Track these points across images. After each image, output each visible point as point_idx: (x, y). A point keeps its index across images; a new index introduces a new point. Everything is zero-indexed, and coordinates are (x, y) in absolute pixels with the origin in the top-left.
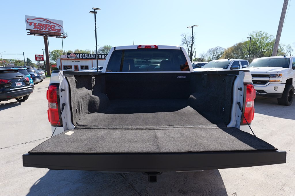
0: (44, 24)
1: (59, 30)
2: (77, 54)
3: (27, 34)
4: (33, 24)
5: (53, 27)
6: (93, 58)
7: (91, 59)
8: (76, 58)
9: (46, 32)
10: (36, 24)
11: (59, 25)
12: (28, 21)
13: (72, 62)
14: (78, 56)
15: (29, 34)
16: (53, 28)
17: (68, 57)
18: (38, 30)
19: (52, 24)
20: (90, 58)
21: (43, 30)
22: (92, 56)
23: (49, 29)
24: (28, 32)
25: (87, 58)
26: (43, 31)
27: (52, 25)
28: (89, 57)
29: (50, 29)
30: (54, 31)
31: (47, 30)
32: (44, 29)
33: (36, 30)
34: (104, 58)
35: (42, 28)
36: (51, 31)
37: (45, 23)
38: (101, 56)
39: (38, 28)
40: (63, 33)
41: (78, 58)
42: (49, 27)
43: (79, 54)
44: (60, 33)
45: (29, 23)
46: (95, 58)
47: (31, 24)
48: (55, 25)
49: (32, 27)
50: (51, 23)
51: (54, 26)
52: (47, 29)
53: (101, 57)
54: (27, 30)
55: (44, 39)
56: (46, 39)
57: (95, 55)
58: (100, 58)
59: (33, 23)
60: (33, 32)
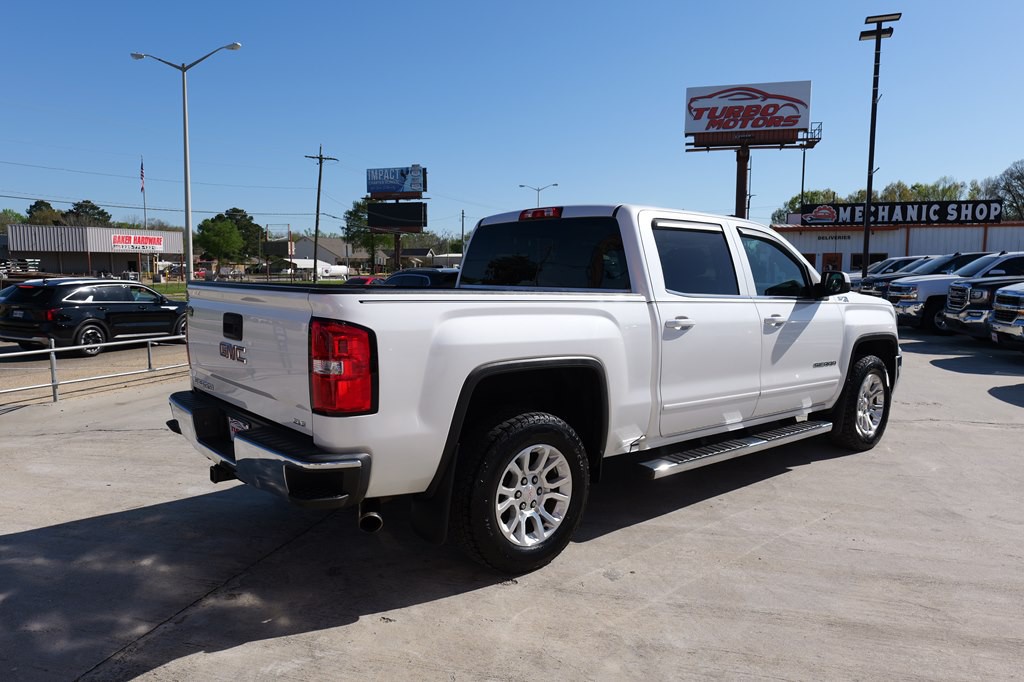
0: (741, 108)
1: (793, 120)
2: (841, 209)
3: (687, 151)
4: (706, 113)
5: (771, 110)
6: (912, 222)
7: (905, 223)
8: (836, 222)
9: (746, 132)
10: (715, 110)
11: (793, 102)
12: (692, 105)
13: (819, 238)
14: (845, 215)
15: (692, 147)
16: (769, 115)
17: (804, 222)
18: (721, 130)
19: (770, 101)
20: (900, 219)
21: (737, 129)
22: (912, 213)
23: (758, 119)
24: (687, 144)
25: (886, 219)
26: (736, 132)
27: (768, 107)
28: (898, 215)
29: (761, 122)
30: (772, 128)
31: (749, 128)
32: (740, 123)
33: (713, 133)
34: (969, 218)
35: (731, 124)
36: (764, 128)
37: (745, 104)
38: (959, 210)
39: (720, 124)
40: (806, 130)
41: (844, 223)
42: (758, 116)
43: (849, 209)
44: (793, 130)
45: (695, 113)
46: (924, 218)
47: (699, 114)
48: (781, 103)
49: (701, 126)
50: (766, 96)
51: (777, 108)
52: (751, 122)
53: (955, 214)
54: (687, 135)
55: (737, 160)
56: (743, 161)
57: (925, 207)
58: (949, 218)
59: (707, 109)
60: (704, 142)
